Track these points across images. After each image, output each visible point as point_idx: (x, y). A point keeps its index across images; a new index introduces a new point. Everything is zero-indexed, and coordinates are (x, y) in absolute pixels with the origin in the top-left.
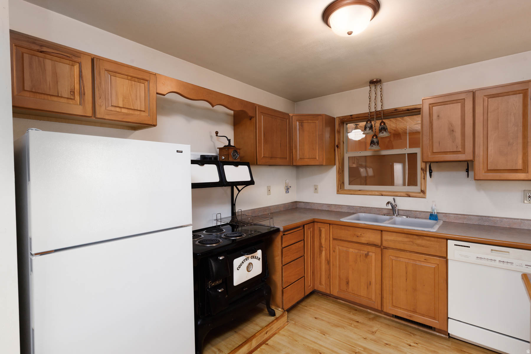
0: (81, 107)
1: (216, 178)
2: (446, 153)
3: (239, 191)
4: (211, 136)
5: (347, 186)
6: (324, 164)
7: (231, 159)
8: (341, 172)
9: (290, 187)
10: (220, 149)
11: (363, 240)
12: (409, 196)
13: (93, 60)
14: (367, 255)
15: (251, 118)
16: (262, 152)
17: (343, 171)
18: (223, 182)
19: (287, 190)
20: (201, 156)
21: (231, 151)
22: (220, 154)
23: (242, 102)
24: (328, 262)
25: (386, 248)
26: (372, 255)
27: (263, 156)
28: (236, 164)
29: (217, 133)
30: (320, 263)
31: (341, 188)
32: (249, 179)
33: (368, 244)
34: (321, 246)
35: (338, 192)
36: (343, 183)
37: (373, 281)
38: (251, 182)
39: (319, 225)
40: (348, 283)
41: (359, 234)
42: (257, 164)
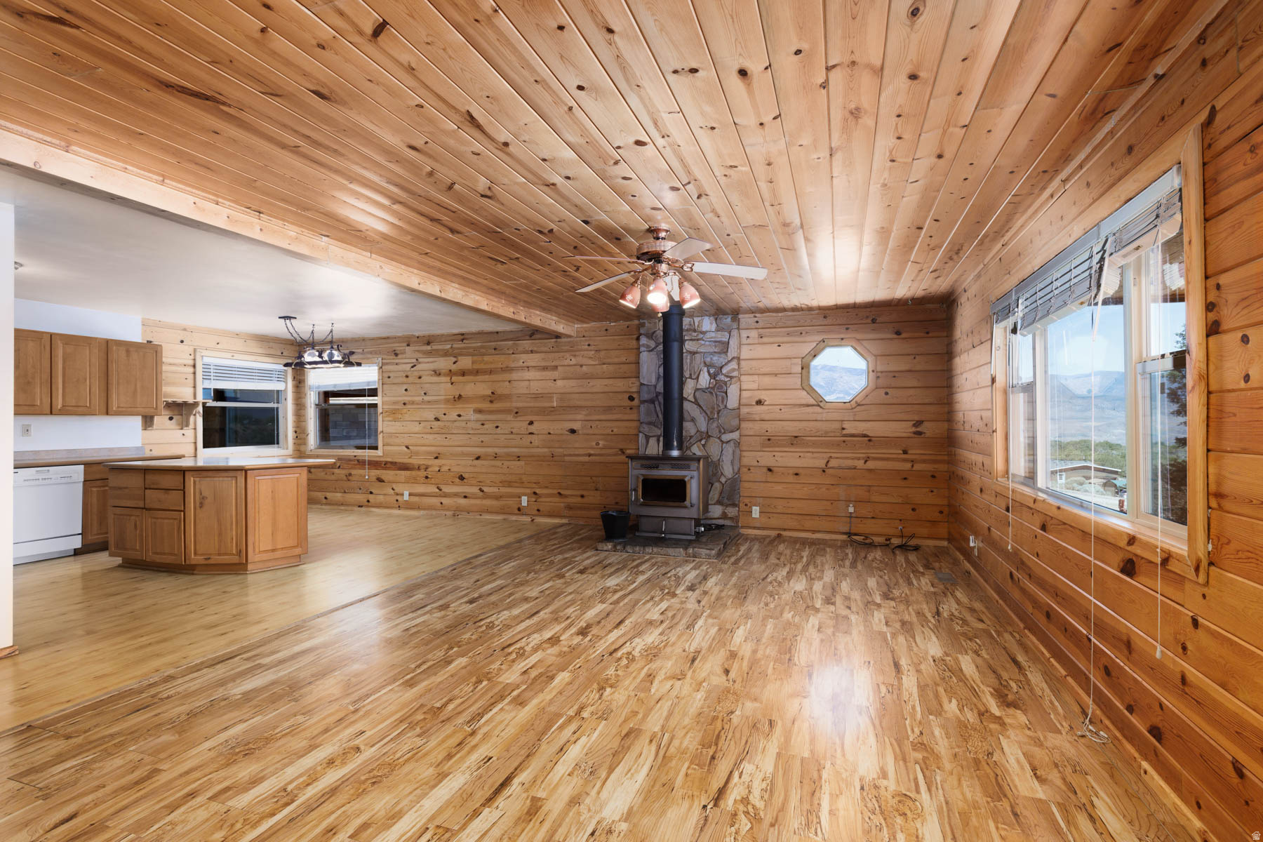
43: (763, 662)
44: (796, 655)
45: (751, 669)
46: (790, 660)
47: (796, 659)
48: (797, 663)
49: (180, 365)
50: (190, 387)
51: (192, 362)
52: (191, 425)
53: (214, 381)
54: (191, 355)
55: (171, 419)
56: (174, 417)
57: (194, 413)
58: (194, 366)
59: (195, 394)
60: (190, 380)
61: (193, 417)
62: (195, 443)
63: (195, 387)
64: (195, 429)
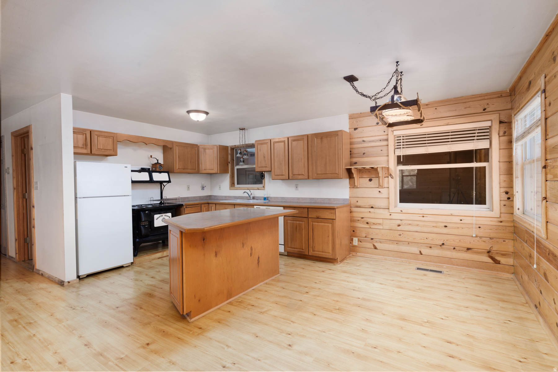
0: (86, 150)
1: (148, 179)
2: (264, 167)
3: (164, 186)
4: (148, 158)
5: (236, 185)
6: (219, 172)
7: (158, 170)
8: (232, 177)
9: (205, 186)
10: (153, 164)
12: (258, 189)
13: (91, 131)
15: (171, 148)
16: (177, 166)
18: (151, 181)
19: (203, 188)
20: (141, 168)
21: (158, 166)
22: (152, 168)
23: (164, 141)
27: (177, 168)
28: (161, 172)
29: (151, 156)
31: (233, 186)
32: (168, 180)
35: (230, 189)
36: (234, 184)
38: (169, 182)
39: (211, 205)
42: (174, 172)
49: (377, 141)
50: (385, 156)
51: (385, 137)
52: (386, 185)
53: (404, 149)
54: (384, 132)
55: (370, 180)
56: (373, 179)
57: (387, 175)
58: (387, 140)
59: (388, 161)
60: (385, 152)
61: (386, 178)
62: (389, 198)
63: (388, 156)
64: (388, 188)
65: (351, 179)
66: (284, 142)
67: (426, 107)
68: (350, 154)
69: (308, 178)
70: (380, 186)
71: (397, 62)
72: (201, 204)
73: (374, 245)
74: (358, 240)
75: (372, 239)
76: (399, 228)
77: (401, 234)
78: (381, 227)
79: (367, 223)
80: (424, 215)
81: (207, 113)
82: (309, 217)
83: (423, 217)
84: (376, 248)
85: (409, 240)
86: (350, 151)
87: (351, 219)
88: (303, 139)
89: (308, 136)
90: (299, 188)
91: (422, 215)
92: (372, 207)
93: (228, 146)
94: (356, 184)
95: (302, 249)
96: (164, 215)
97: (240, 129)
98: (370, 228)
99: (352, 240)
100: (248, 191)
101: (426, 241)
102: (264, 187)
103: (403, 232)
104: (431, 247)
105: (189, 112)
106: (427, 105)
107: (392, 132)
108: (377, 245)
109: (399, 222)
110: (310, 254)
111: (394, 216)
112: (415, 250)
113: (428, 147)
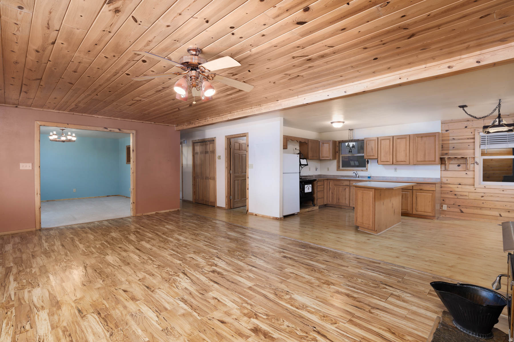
2: (371, 156)
3: (302, 168)
4: (294, 150)
5: (341, 168)
6: (332, 159)
7: (301, 157)
9: (318, 168)
11: (344, 184)
12: (362, 171)
14: (345, 189)
15: (307, 144)
16: (310, 155)
17: (339, 162)
18: (300, 164)
19: (316, 169)
21: (301, 155)
24: (332, 193)
25: (351, 186)
26: (347, 189)
27: (310, 157)
28: (303, 159)
29: (296, 149)
30: (330, 194)
31: (338, 169)
32: (306, 164)
33: (346, 185)
34: (330, 188)
35: (337, 170)
36: (339, 167)
37: (347, 197)
38: (307, 165)
39: (329, 181)
40: (339, 199)
41: (343, 182)
42: (308, 159)
43: (113, 304)
44: (98, 319)
45: (115, 298)
46: (99, 314)
47: (96, 317)
48: (93, 314)
49: (465, 139)
50: (471, 149)
51: (472, 137)
52: (471, 169)
53: (488, 145)
54: (472, 133)
55: (459, 166)
56: (461, 165)
57: (473, 162)
58: (474, 138)
59: (474, 153)
60: (471, 146)
61: (472, 165)
62: (474, 178)
63: (474, 149)
64: (474, 171)
65: (442, 165)
66: (389, 139)
67: (508, 116)
68: (442, 148)
69: (409, 164)
70: (467, 169)
71: (500, 100)
72: (324, 180)
73: (460, 210)
74: (447, 206)
75: (459, 206)
76: (482, 198)
77: (484, 202)
78: (467, 198)
79: (455, 195)
80: (504, 190)
81: (344, 122)
82: (414, 189)
83: (503, 191)
84: (462, 212)
85: (490, 207)
86: (442, 146)
87: (441, 192)
88: (405, 138)
89: (410, 135)
90: (398, 171)
91: (502, 190)
92: (460, 184)
93: (336, 141)
94: (447, 168)
95: (407, 210)
96: (309, 185)
97: (349, 130)
98: (458, 198)
99: (442, 206)
100: (355, 172)
101: (506, 208)
102: (367, 169)
103: (486, 201)
104: (509, 212)
105: (332, 123)
106: (508, 115)
107: (478, 134)
108: (463, 210)
109: (483, 194)
110: (414, 213)
111: (478, 190)
112: (497, 213)
113: (508, 144)
